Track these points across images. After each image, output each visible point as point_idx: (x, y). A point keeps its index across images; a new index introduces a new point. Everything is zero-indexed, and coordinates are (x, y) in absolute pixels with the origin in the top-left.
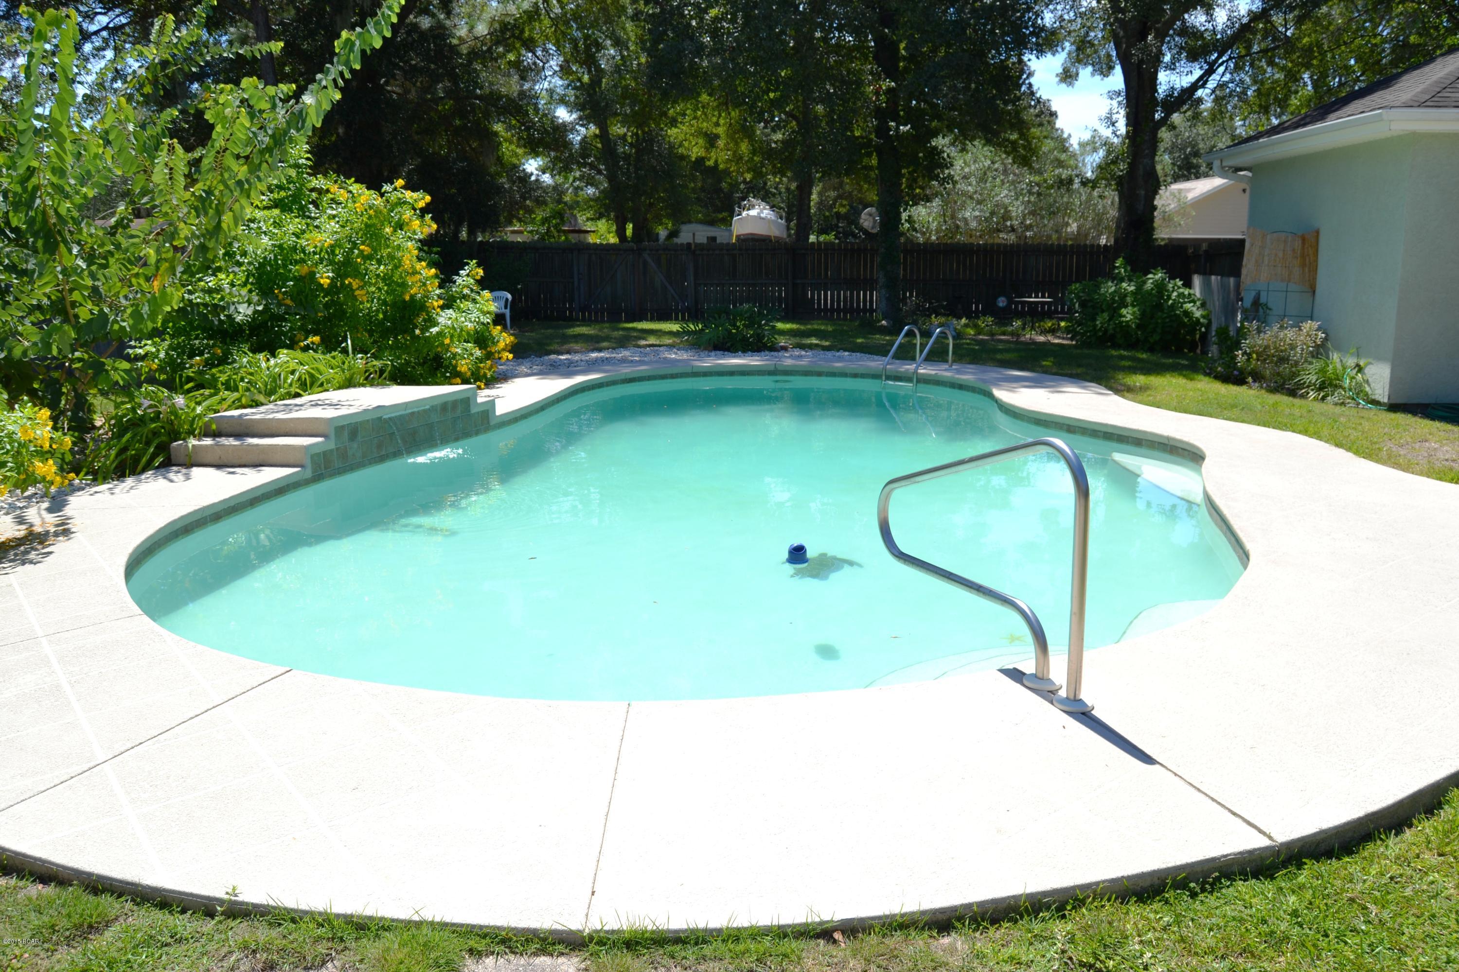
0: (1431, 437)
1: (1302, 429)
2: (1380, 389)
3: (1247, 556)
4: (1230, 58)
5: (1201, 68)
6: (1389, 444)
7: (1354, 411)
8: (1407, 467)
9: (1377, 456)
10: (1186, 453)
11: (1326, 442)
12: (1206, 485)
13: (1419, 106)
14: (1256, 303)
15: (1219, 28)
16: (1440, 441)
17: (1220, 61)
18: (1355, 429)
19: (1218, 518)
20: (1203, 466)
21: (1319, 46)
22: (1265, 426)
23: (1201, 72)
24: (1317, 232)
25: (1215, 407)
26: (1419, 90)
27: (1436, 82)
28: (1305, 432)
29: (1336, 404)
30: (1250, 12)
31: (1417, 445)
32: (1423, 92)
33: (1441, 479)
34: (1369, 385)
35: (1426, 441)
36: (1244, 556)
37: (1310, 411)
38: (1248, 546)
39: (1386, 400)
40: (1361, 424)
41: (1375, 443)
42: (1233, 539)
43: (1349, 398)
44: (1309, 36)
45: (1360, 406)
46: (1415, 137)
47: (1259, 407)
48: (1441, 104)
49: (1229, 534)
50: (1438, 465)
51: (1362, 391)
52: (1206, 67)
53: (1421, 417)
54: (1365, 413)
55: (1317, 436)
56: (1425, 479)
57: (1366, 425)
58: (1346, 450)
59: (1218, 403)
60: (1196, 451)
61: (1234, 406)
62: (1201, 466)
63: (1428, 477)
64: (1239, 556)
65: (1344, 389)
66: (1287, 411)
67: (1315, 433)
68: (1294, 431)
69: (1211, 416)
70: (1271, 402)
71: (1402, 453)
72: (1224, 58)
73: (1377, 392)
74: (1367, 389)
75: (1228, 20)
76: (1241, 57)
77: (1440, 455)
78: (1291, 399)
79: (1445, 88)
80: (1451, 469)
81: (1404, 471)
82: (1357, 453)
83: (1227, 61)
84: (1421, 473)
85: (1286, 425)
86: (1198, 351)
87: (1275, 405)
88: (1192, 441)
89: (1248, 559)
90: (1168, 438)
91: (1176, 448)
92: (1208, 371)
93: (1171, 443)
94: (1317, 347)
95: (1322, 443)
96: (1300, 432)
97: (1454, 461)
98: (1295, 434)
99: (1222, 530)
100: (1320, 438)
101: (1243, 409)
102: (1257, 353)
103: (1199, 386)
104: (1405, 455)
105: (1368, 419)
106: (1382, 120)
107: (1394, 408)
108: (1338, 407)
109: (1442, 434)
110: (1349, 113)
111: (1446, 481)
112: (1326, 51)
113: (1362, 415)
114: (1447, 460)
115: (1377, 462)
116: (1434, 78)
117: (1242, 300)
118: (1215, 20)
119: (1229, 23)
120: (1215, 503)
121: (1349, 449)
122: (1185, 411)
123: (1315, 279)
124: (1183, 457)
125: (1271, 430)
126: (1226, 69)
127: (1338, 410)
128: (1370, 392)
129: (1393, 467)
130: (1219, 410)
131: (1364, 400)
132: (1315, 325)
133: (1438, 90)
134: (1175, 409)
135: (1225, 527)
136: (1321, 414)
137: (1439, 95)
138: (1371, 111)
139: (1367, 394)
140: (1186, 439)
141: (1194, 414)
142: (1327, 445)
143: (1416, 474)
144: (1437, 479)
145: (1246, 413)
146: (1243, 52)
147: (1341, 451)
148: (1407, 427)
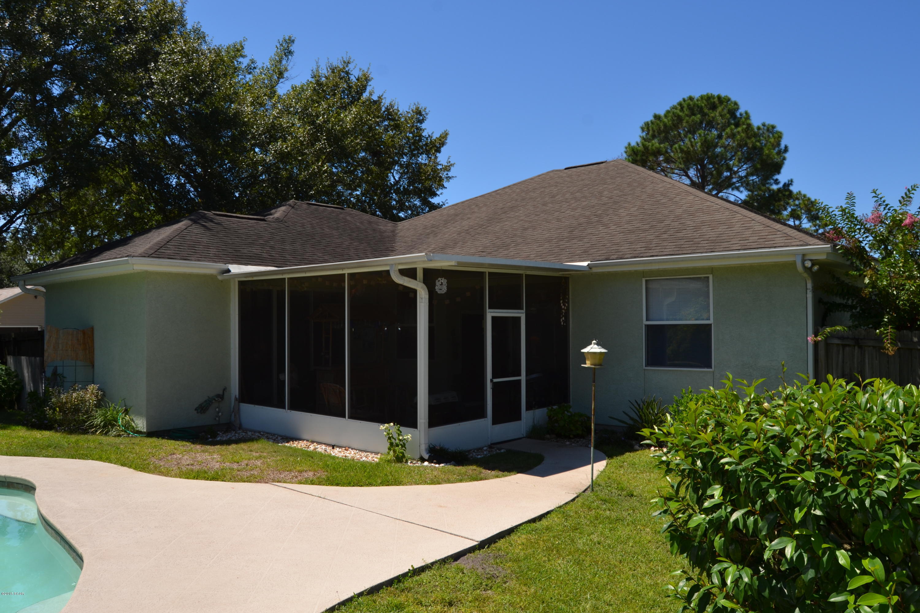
0: (176, 451)
1: (98, 457)
2: (141, 424)
3: (81, 558)
4: (25, 215)
5: (5, 219)
6: (153, 460)
7: (128, 439)
8: (166, 473)
9: (148, 468)
10: (20, 486)
11: (115, 464)
12: (41, 509)
13: (148, 257)
14: (55, 373)
15: (17, 194)
16: (182, 453)
17: (18, 216)
18: (131, 452)
19: (53, 532)
20: (36, 494)
21: (82, 212)
22: (73, 458)
23: (5, 222)
24: (92, 329)
25: (35, 448)
26: (147, 247)
27: (157, 244)
28: (100, 459)
29: (115, 436)
30: (36, 188)
31: (170, 457)
32: (150, 248)
33: (188, 478)
34: (134, 422)
35: (174, 454)
36: (79, 558)
37: (100, 443)
38: (81, 550)
39: (145, 430)
40: (134, 448)
41: (145, 460)
42: (67, 547)
43: (122, 431)
44: (75, 206)
45: (130, 436)
46: (147, 274)
47: (66, 444)
48: (160, 256)
49: (62, 542)
50: (184, 469)
51: (130, 426)
52: (8, 218)
53: (168, 439)
54: (134, 440)
55: (108, 460)
56: (178, 479)
57: (137, 449)
58: (128, 467)
59: (37, 445)
60: (27, 484)
61: (49, 446)
62: (34, 494)
63: (180, 478)
64: (73, 558)
65: (119, 426)
66: (86, 445)
67: (107, 459)
68: (93, 459)
69: (34, 455)
70: (74, 440)
71: (162, 464)
72: (21, 214)
73: (139, 426)
74: (133, 424)
75: (22, 190)
76: (31, 215)
77: (184, 462)
78: (86, 436)
79: (161, 247)
80: (192, 470)
81: (165, 476)
82: (136, 468)
83: (23, 216)
84: (176, 476)
85: (87, 456)
86: (16, 407)
87: (77, 442)
88: (24, 477)
89: (83, 561)
90: (5, 477)
91: (12, 483)
92: (25, 422)
93: (8, 480)
94: (99, 401)
95: (113, 465)
96: (97, 460)
97: (192, 465)
98: (94, 461)
99: (57, 540)
100: (110, 462)
101: (55, 447)
102: (59, 407)
103: (21, 434)
104: (164, 465)
105: (138, 445)
106: (129, 263)
107: (150, 434)
108: (117, 438)
109: (181, 448)
110: (107, 257)
111: (191, 478)
112: (86, 216)
113: (133, 441)
114: (188, 465)
115: (149, 472)
116: (155, 241)
117: (44, 372)
118: (13, 190)
119: (23, 192)
120: (49, 522)
121: (130, 467)
122: (15, 454)
123: (93, 358)
124: (18, 489)
125: (77, 460)
126: (23, 221)
127: (118, 440)
128: (135, 426)
129: (159, 475)
130: (39, 450)
131: (132, 432)
132: (96, 387)
133: (158, 248)
134: (7, 454)
135: (59, 538)
136: (108, 444)
137: (159, 251)
138: (121, 257)
139: (133, 428)
140: (19, 476)
141: (21, 456)
142: (116, 466)
143: (173, 477)
144: (186, 478)
145: (58, 450)
146: (33, 211)
147: (125, 469)
148: (161, 446)
